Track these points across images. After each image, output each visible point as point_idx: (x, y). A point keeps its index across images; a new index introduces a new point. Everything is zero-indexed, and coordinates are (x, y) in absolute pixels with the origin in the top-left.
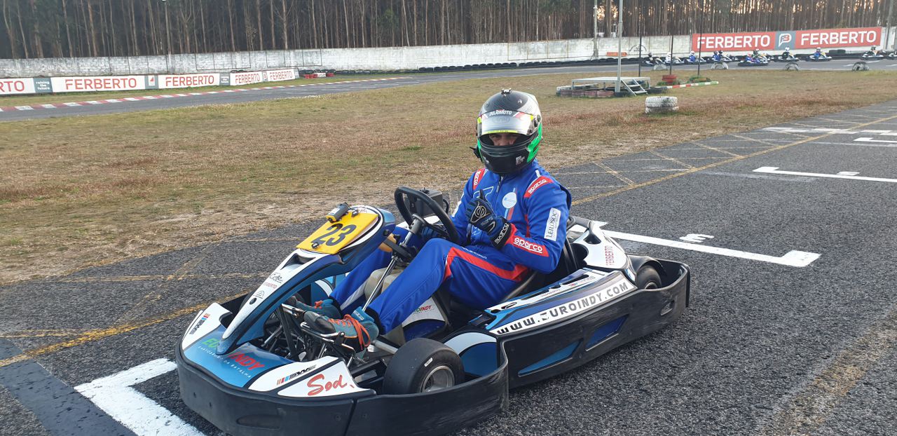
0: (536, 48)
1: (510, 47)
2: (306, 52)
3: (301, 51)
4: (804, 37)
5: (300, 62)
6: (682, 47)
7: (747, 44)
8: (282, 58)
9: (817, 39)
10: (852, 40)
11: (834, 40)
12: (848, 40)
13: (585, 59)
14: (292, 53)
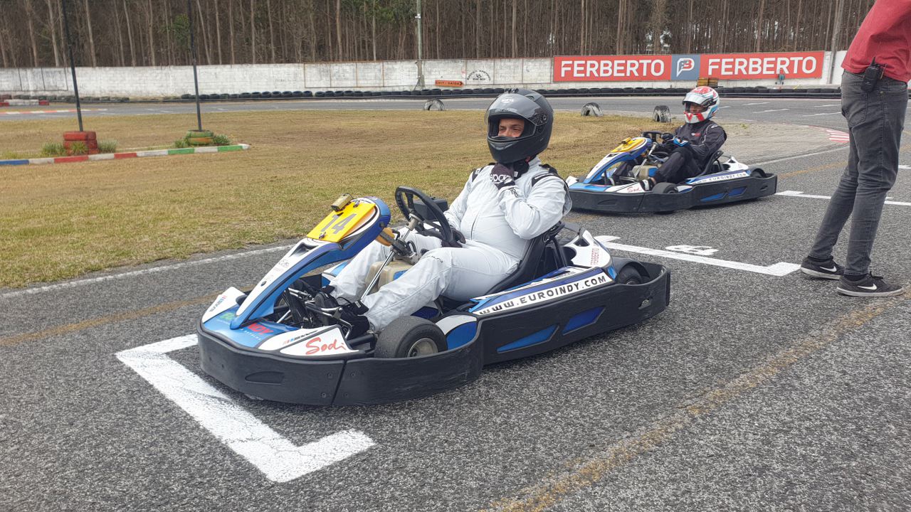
0: (341, 72)
1: (308, 70)
2: (47, 72)
3: (40, 70)
4: (713, 64)
5: (40, 85)
6: (539, 76)
7: (631, 72)
8: (18, 78)
9: (730, 66)
10: (782, 70)
11: (755, 69)
12: (774, 69)
13: (408, 89)
14: (29, 72)
